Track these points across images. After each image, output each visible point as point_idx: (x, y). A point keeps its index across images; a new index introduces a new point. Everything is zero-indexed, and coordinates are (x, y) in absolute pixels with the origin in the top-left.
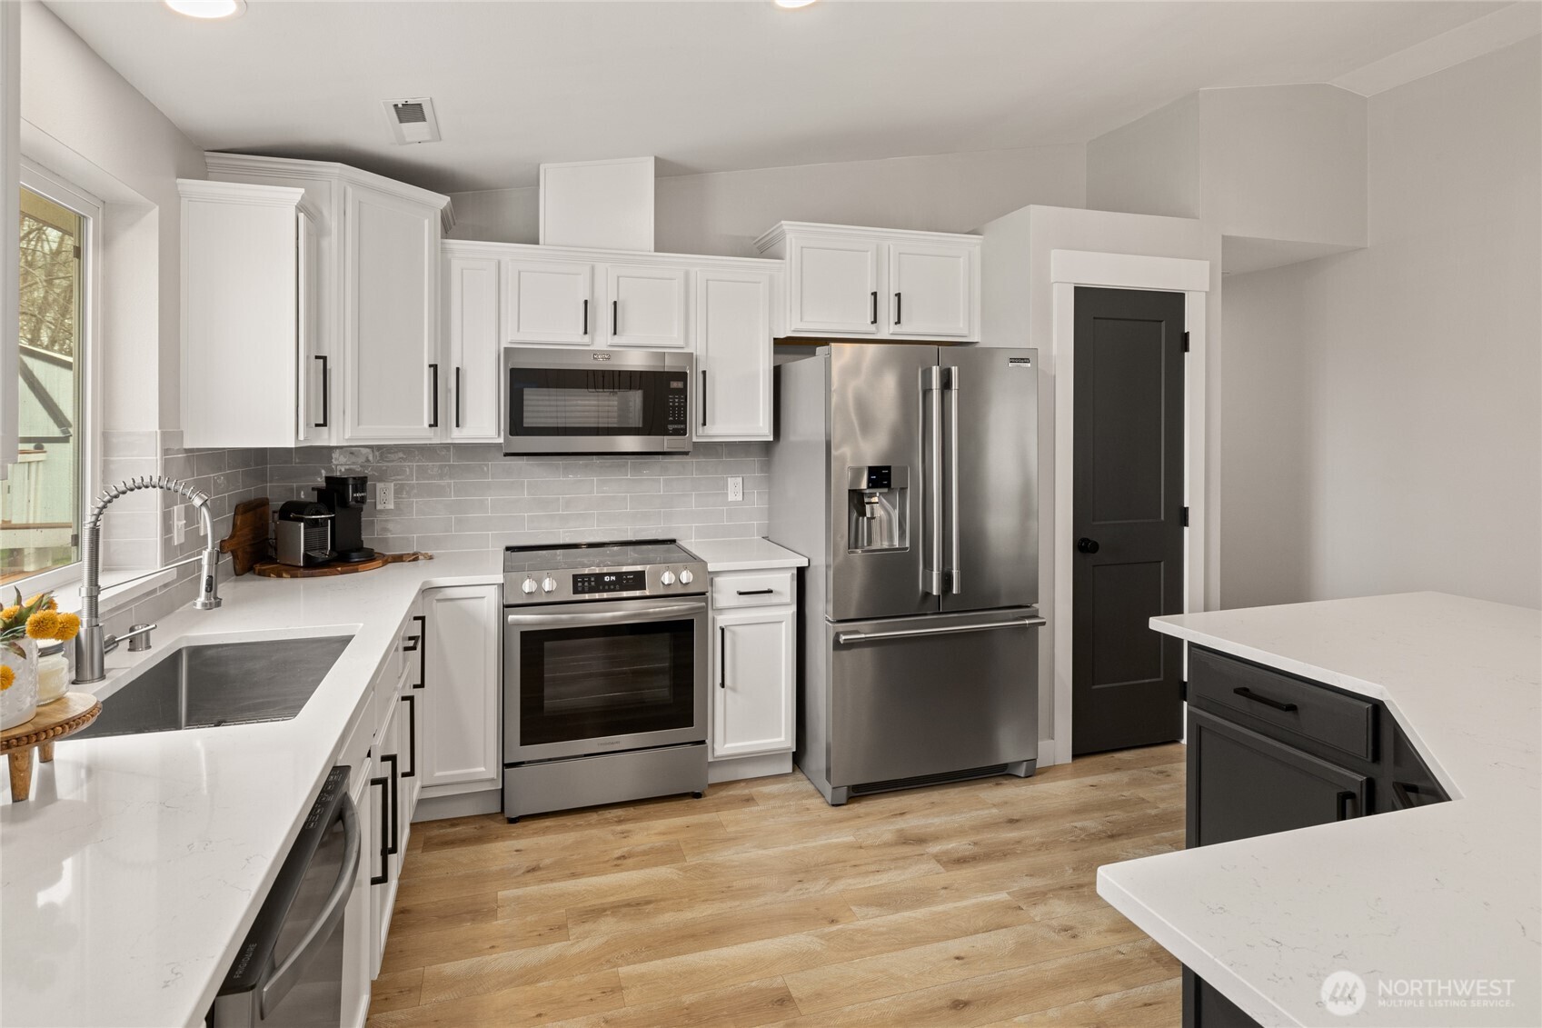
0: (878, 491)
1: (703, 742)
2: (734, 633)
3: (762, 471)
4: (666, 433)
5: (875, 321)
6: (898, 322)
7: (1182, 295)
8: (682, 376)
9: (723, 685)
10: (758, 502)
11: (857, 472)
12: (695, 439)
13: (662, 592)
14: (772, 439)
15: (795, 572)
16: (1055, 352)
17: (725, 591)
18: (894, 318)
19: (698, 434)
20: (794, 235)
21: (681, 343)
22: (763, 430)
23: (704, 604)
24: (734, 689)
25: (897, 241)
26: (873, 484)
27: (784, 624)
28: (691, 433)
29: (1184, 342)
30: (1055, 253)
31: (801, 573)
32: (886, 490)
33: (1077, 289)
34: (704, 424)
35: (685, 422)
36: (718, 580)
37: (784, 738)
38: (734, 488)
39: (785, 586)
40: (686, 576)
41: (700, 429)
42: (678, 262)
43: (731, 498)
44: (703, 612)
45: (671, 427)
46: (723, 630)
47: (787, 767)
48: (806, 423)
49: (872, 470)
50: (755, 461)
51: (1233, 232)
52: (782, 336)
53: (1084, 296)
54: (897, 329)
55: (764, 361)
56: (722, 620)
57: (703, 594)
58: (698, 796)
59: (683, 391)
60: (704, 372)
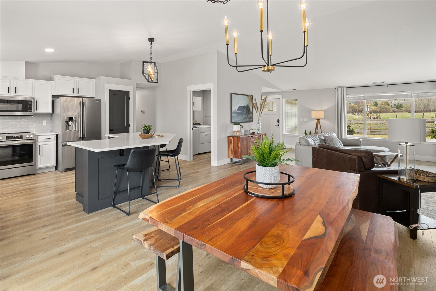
0: (71, 121)
1: (36, 165)
2: (42, 146)
3: (50, 119)
4: (28, 112)
5: (73, 93)
6: (78, 93)
7: (129, 92)
8: (31, 101)
9: (40, 155)
10: (49, 125)
11: (67, 118)
12: (34, 113)
13: (26, 139)
14: (52, 113)
15: (55, 135)
16: (106, 100)
17: (40, 139)
18: (77, 93)
19: (34, 112)
20: (56, 77)
21: (31, 95)
22: (50, 111)
23: (35, 141)
24: (42, 156)
25: (77, 79)
26: (69, 120)
27: (53, 144)
28: (33, 112)
29: (129, 99)
30: (105, 84)
31: (57, 136)
32: (72, 121)
33: (109, 90)
34: (36, 110)
35: (32, 110)
36: (39, 137)
37: (53, 163)
38: (44, 122)
39: (54, 138)
40: (31, 136)
41: (36, 111)
42: (30, 81)
43: (43, 124)
44: (36, 142)
45: (28, 111)
46: (40, 145)
47: (55, 169)
48: (58, 110)
49: (69, 118)
50: (49, 118)
51: (137, 82)
52: (54, 95)
53: (111, 91)
54: (78, 94)
55: (50, 100)
56: (39, 144)
57: (36, 139)
58: (34, 174)
59: (32, 104)
60: (36, 101)
